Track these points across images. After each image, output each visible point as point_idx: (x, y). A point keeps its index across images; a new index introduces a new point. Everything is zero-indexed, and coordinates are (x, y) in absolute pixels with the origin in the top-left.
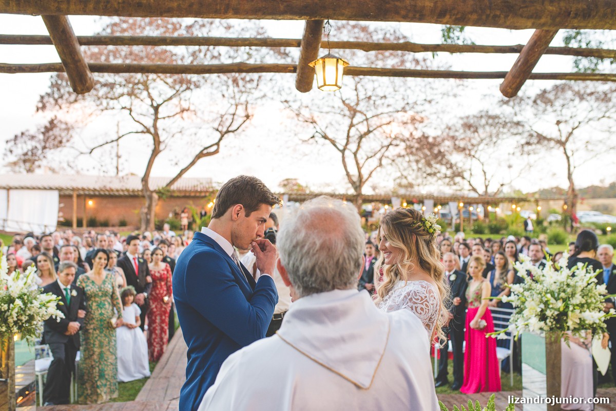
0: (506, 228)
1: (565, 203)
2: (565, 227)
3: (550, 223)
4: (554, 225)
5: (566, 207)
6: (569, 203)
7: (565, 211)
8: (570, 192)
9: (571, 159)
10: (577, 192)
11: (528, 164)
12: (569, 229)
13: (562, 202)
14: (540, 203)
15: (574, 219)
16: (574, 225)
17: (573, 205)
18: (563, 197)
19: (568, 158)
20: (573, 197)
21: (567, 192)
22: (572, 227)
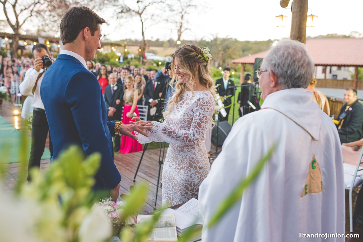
0: (109, 60)
1: (140, 48)
2: (139, 61)
3: (132, 59)
4: (133, 60)
5: (140, 50)
6: (142, 48)
7: (140, 52)
8: (143, 42)
9: (143, 23)
10: (146, 42)
11: (120, 24)
12: (141, 62)
13: (138, 48)
14: (127, 47)
15: (144, 57)
16: (145, 60)
17: (144, 50)
18: (139, 45)
19: (142, 23)
20: (144, 45)
21: (141, 42)
22: (143, 62)
